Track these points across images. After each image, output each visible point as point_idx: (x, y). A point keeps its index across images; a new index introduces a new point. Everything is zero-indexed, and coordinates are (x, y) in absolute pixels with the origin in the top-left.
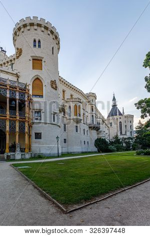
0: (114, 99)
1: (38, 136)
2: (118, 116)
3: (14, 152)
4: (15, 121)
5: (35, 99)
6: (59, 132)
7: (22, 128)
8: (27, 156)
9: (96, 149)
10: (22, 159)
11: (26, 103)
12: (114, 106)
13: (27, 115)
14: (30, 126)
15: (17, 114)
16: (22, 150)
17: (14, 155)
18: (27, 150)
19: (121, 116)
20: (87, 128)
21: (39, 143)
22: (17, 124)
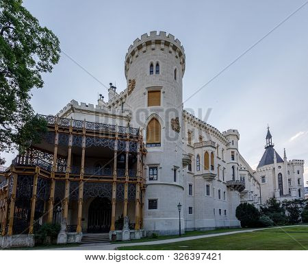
0: (269, 136)
1: (153, 204)
2: (276, 165)
3: (121, 229)
4: (123, 184)
5: (150, 149)
6: (181, 196)
7: (132, 194)
8: (138, 235)
9: (237, 222)
10: (131, 240)
11: (139, 157)
13: (139, 174)
14: (143, 190)
15: (127, 173)
16: (132, 227)
17: (121, 234)
18: (137, 226)
19: (280, 164)
20: (223, 188)
21: (154, 215)
22: (126, 189)
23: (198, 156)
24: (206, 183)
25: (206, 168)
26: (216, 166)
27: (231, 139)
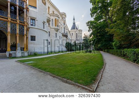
0: (74, 19)
1: (33, 38)
3: (15, 50)
4: (15, 24)
5: (31, 9)
7: (21, 31)
8: (26, 54)
10: (22, 57)
12: (74, 23)
13: (25, 20)
14: (28, 30)
15: (18, 18)
16: (22, 49)
17: (15, 53)
18: (25, 49)
19: (77, 30)
21: (34, 44)
22: (18, 27)
23: (52, 20)
24: (56, 32)
25: (56, 26)
26: (59, 26)
27: (64, 16)
